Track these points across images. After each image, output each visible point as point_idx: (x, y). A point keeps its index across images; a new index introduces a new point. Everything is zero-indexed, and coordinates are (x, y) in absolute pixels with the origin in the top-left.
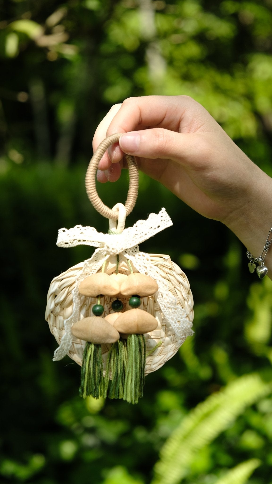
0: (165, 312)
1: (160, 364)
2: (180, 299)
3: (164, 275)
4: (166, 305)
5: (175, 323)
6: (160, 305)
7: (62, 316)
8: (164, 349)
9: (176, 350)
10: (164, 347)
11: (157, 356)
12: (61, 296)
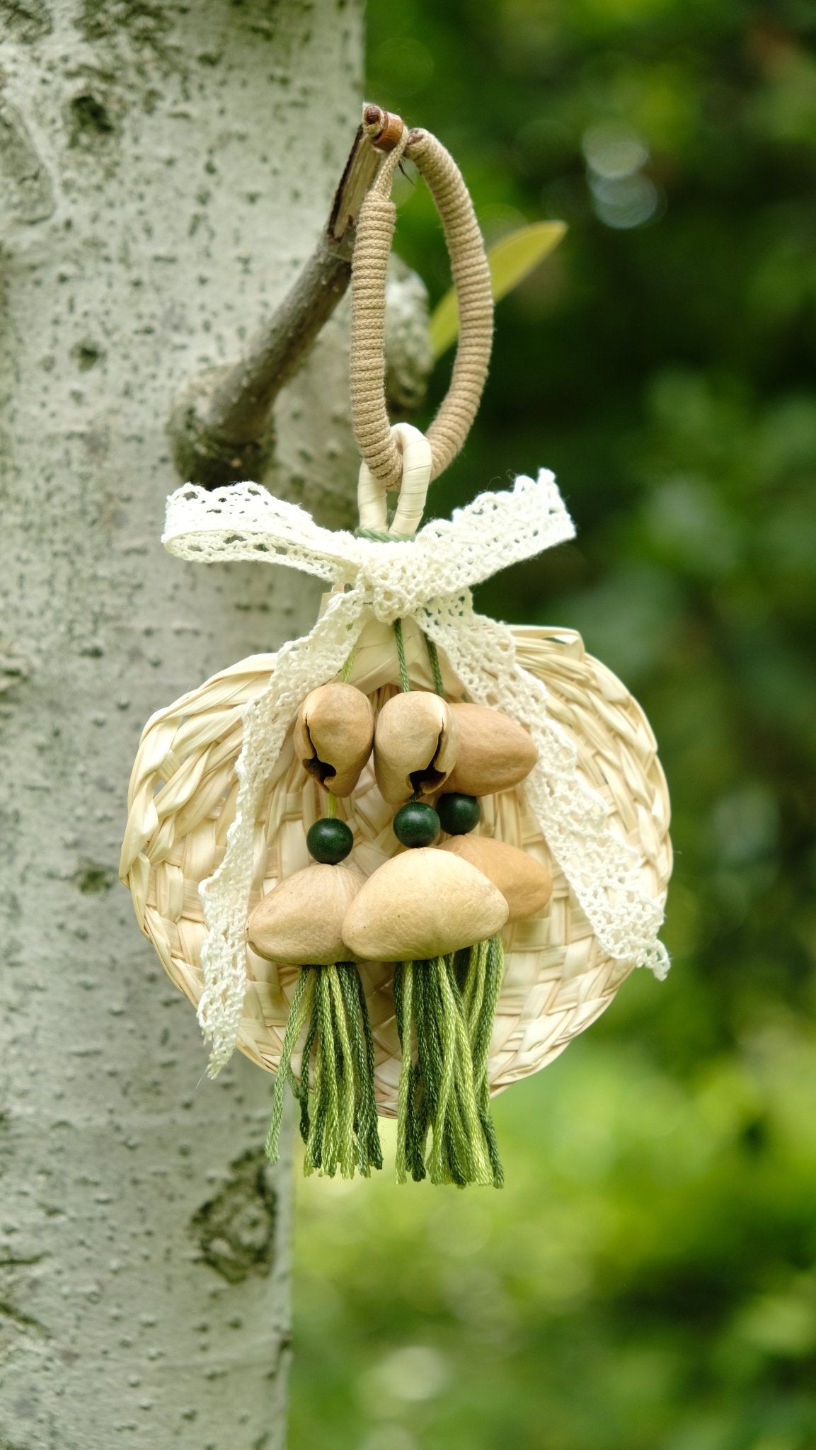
0: (561, 849)
1: (554, 1047)
2: (619, 799)
3: (557, 704)
4: (564, 824)
5: (595, 895)
6: (543, 824)
7: (179, 867)
8: (561, 991)
9: (611, 993)
10: (563, 981)
11: (539, 1016)
12: (179, 783)
